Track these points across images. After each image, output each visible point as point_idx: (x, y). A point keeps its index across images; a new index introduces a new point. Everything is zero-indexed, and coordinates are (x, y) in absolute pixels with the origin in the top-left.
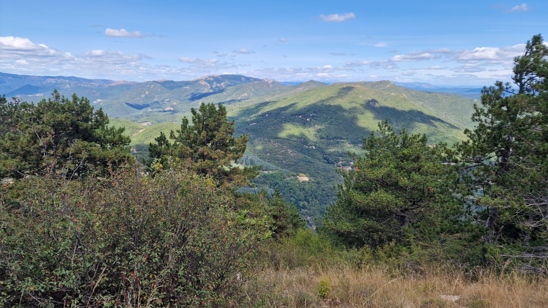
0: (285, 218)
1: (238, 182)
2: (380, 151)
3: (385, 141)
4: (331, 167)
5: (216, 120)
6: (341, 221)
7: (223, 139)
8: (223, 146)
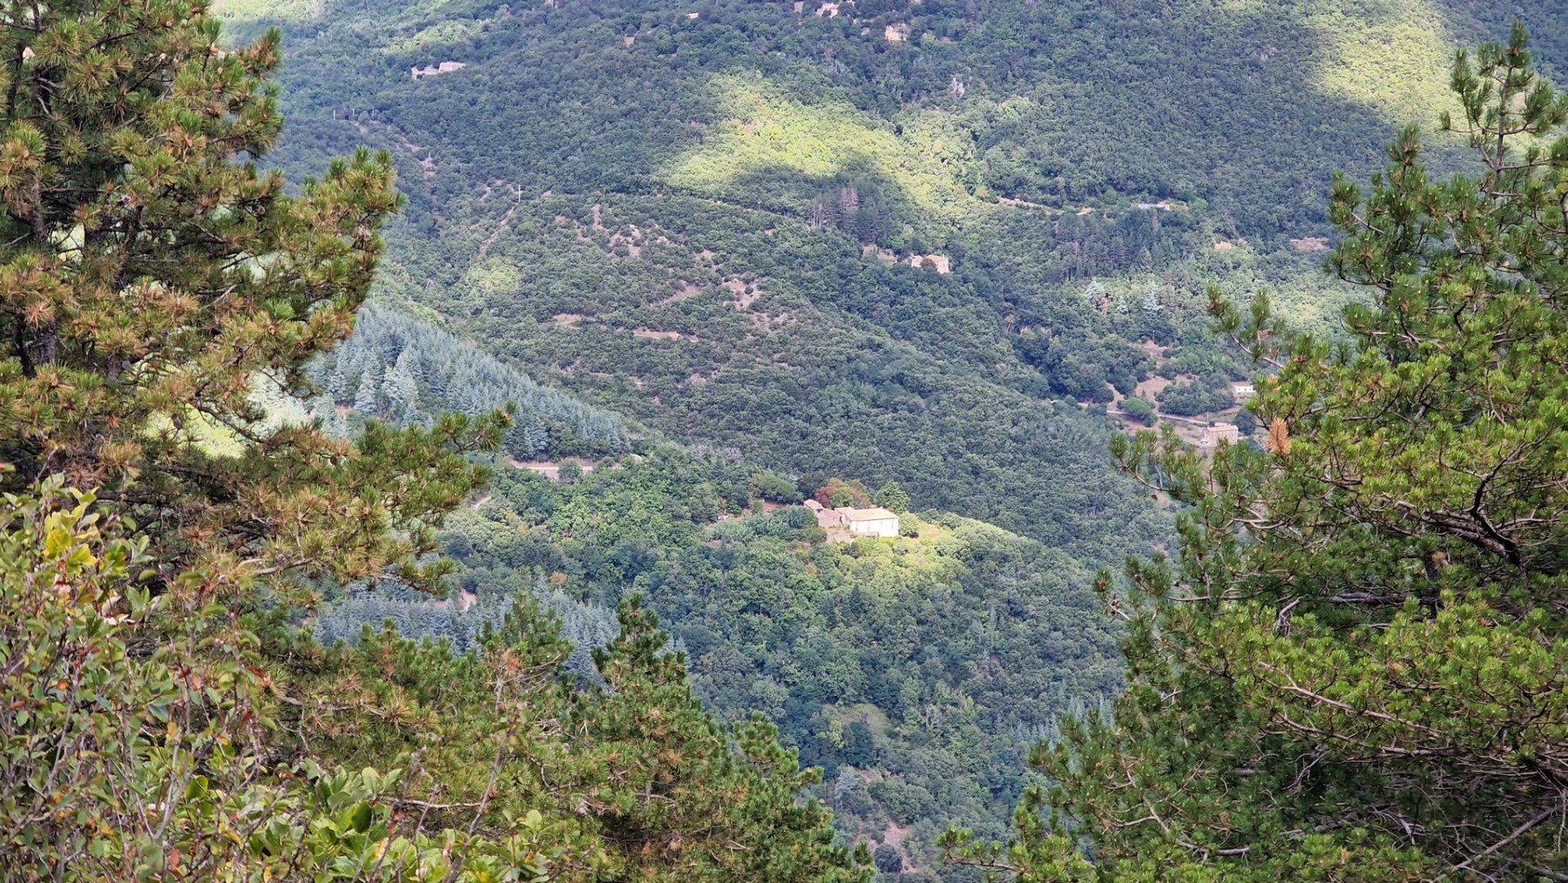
0: (701, 837)
1: (316, 549)
2: (1460, 289)
3: (1506, 208)
4: (1075, 419)
5: (124, 28)
6: (1150, 854)
7: (185, 194)
8: (189, 255)
